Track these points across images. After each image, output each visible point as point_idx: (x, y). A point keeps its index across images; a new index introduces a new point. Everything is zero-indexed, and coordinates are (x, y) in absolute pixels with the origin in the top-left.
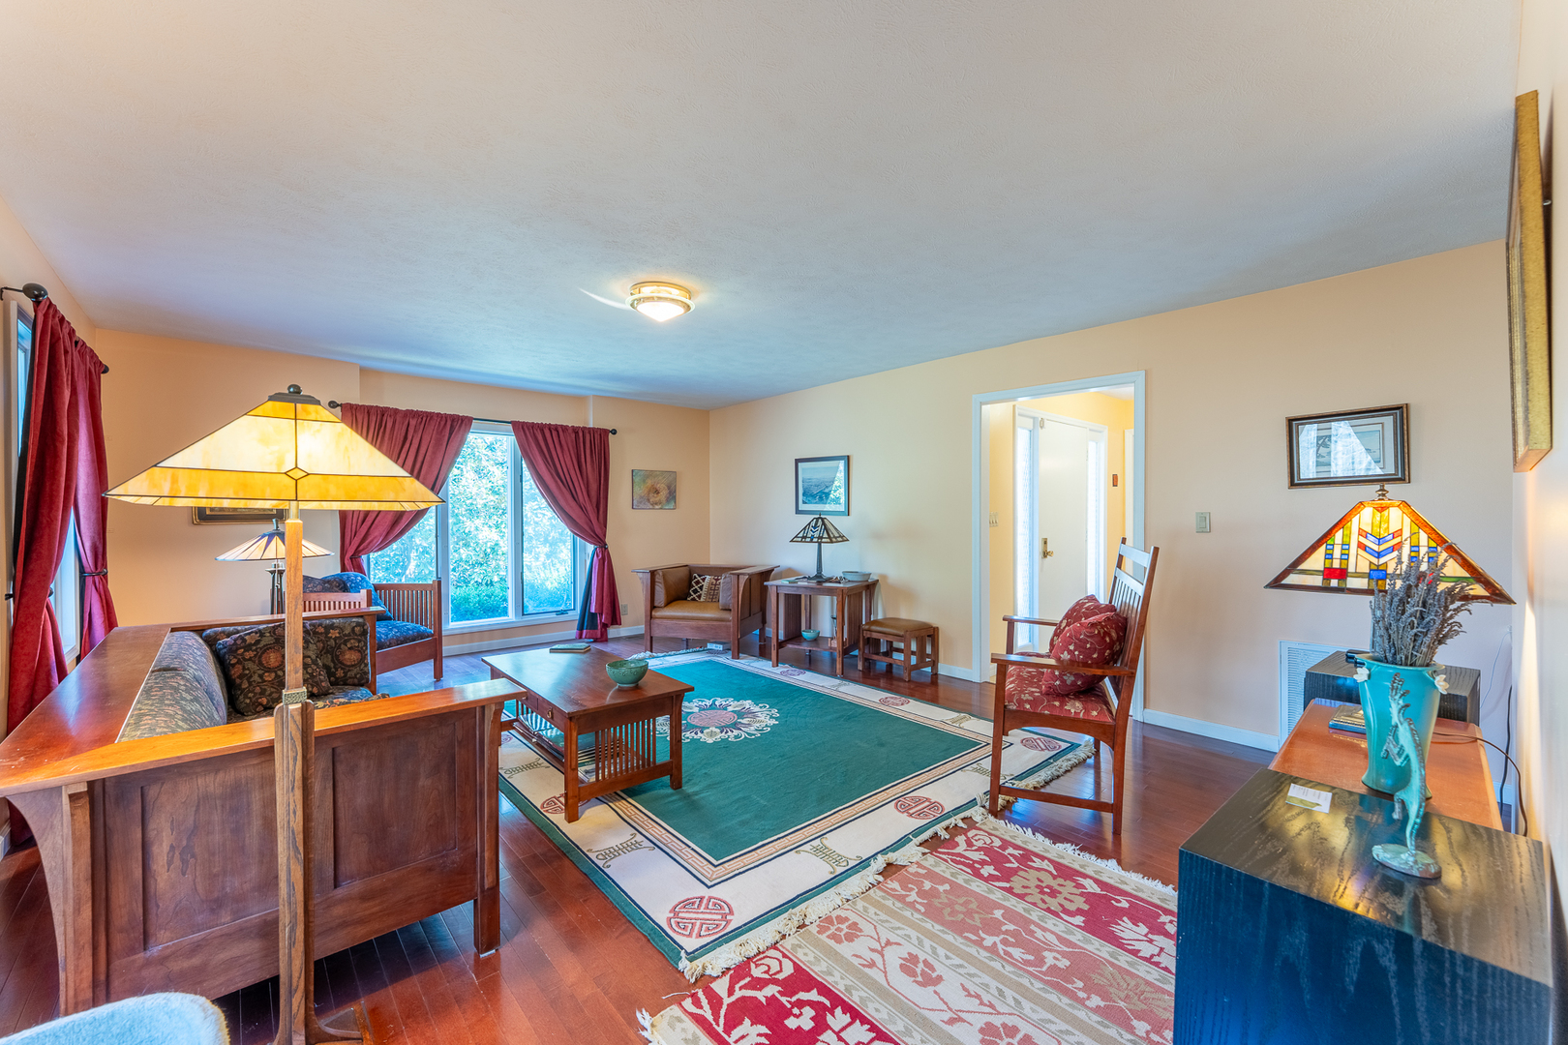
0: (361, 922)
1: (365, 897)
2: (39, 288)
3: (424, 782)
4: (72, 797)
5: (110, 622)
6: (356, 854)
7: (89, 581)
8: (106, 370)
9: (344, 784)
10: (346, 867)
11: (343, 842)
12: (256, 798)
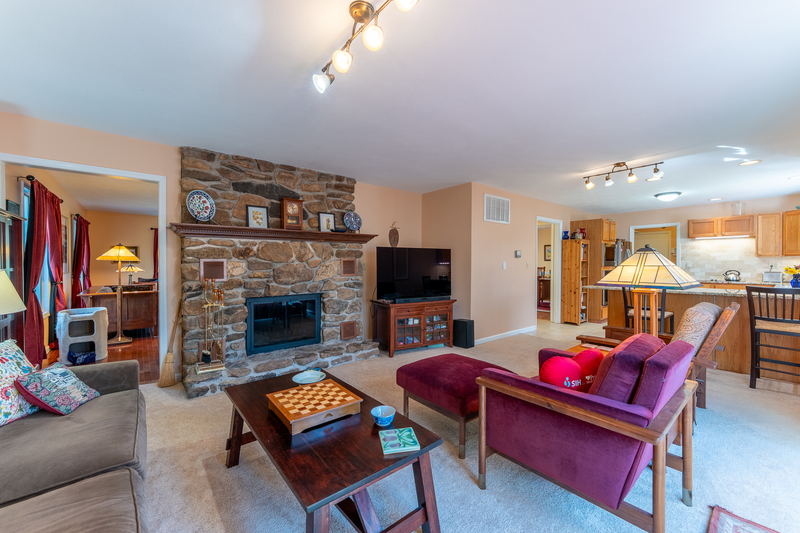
0: (132, 326)
1: (133, 322)
2: (78, 214)
3: (143, 305)
4: (91, 298)
5: (90, 285)
6: (131, 315)
7: (86, 277)
8: (90, 224)
9: (129, 304)
10: (129, 317)
11: (129, 312)
12: (115, 303)
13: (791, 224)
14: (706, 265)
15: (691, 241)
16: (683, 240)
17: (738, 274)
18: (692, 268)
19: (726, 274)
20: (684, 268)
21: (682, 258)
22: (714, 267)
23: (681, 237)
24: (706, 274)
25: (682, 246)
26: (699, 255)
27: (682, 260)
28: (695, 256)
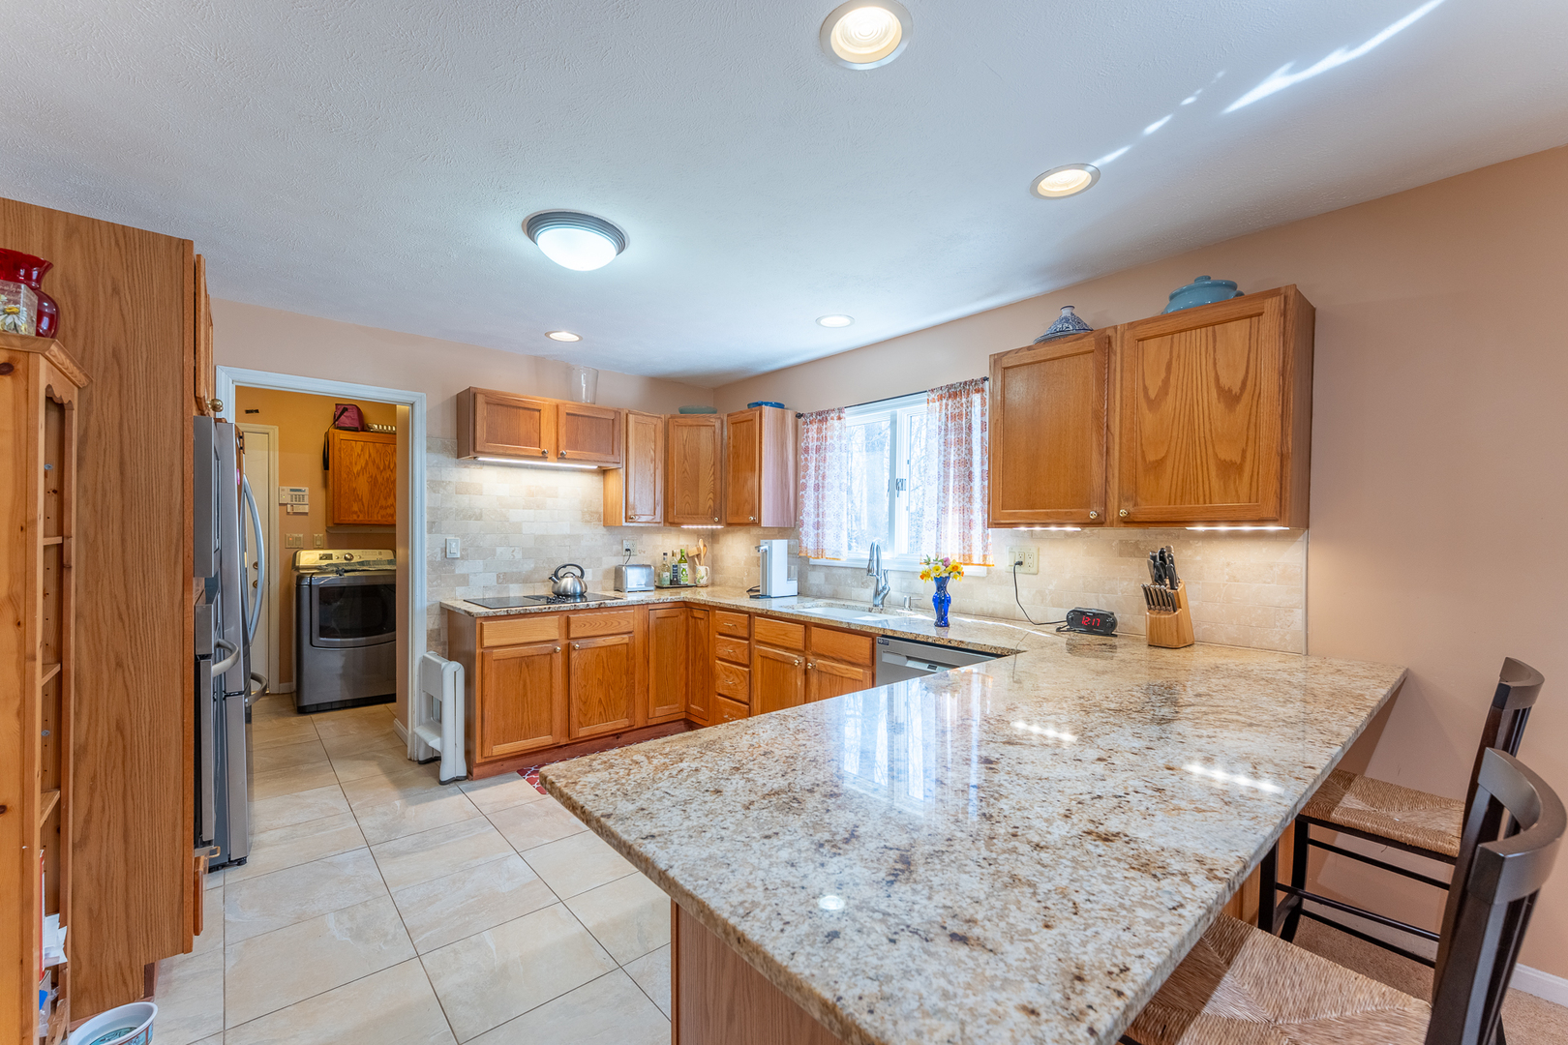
13: (684, 446)
14: (499, 550)
15: (457, 465)
16: (435, 458)
17: (578, 572)
18: (462, 558)
19: (556, 575)
20: (439, 559)
21: (432, 524)
22: (518, 556)
23: (429, 449)
24: (498, 577)
25: (430, 482)
26: (479, 517)
27: (430, 531)
28: (470, 517)
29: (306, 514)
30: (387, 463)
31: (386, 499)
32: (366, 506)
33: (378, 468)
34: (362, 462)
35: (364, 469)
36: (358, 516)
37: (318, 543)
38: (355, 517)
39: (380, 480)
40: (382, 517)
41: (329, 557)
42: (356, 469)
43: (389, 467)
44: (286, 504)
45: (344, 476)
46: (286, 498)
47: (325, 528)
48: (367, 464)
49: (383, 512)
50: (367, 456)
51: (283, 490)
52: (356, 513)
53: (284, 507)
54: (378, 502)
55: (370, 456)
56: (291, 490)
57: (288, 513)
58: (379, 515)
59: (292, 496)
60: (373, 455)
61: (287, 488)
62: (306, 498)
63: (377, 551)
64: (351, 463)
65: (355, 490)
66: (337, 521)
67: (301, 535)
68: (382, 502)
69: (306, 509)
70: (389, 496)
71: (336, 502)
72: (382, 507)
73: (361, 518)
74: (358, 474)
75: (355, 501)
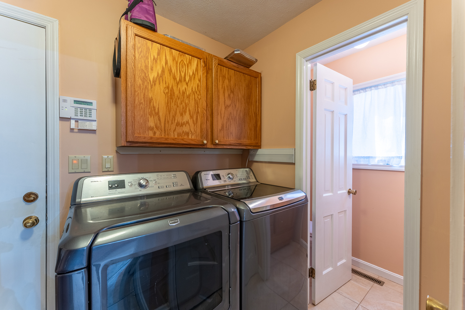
29: (93, 131)
30: (183, 74)
31: (182, 115)
32: (162, 120)
33: (175, 78)
34: (158, 69)
35: (161, 76)
36: (155, 133)
37: (108, 165)
38: (151, 134)
39: (176, 93)
40: (179, 134)
41: (121, 185)
42: (152, 76)
43: (185, 80)
44: (69, 119)
45: (139, 81)
46: (69, 111)
47: (115, 148)
48: (163, 71)
49: (179, 130)
50: (163, 62)
51: (65, 101)
52: (151, 129)
53: (66, 123)
54: (174, 117)
55: (166, 63)
56: (76, 102)
57: (72, 130)
58: (176, 133)
59: (76, 109)
60: (170, 62)
61: (70, 99)
62: (94, 112)
63: (172, 174)
64: (146, 67)
65: (151, 100)
66: (130, 139)
67: (88, 157)
68: (178, 118)
69: (93, 126)
70: (185, 112)
71: (129, 114)
72: (178, 124)
73: (158, 135)
74: (154, 82)
75: (151, 114)
